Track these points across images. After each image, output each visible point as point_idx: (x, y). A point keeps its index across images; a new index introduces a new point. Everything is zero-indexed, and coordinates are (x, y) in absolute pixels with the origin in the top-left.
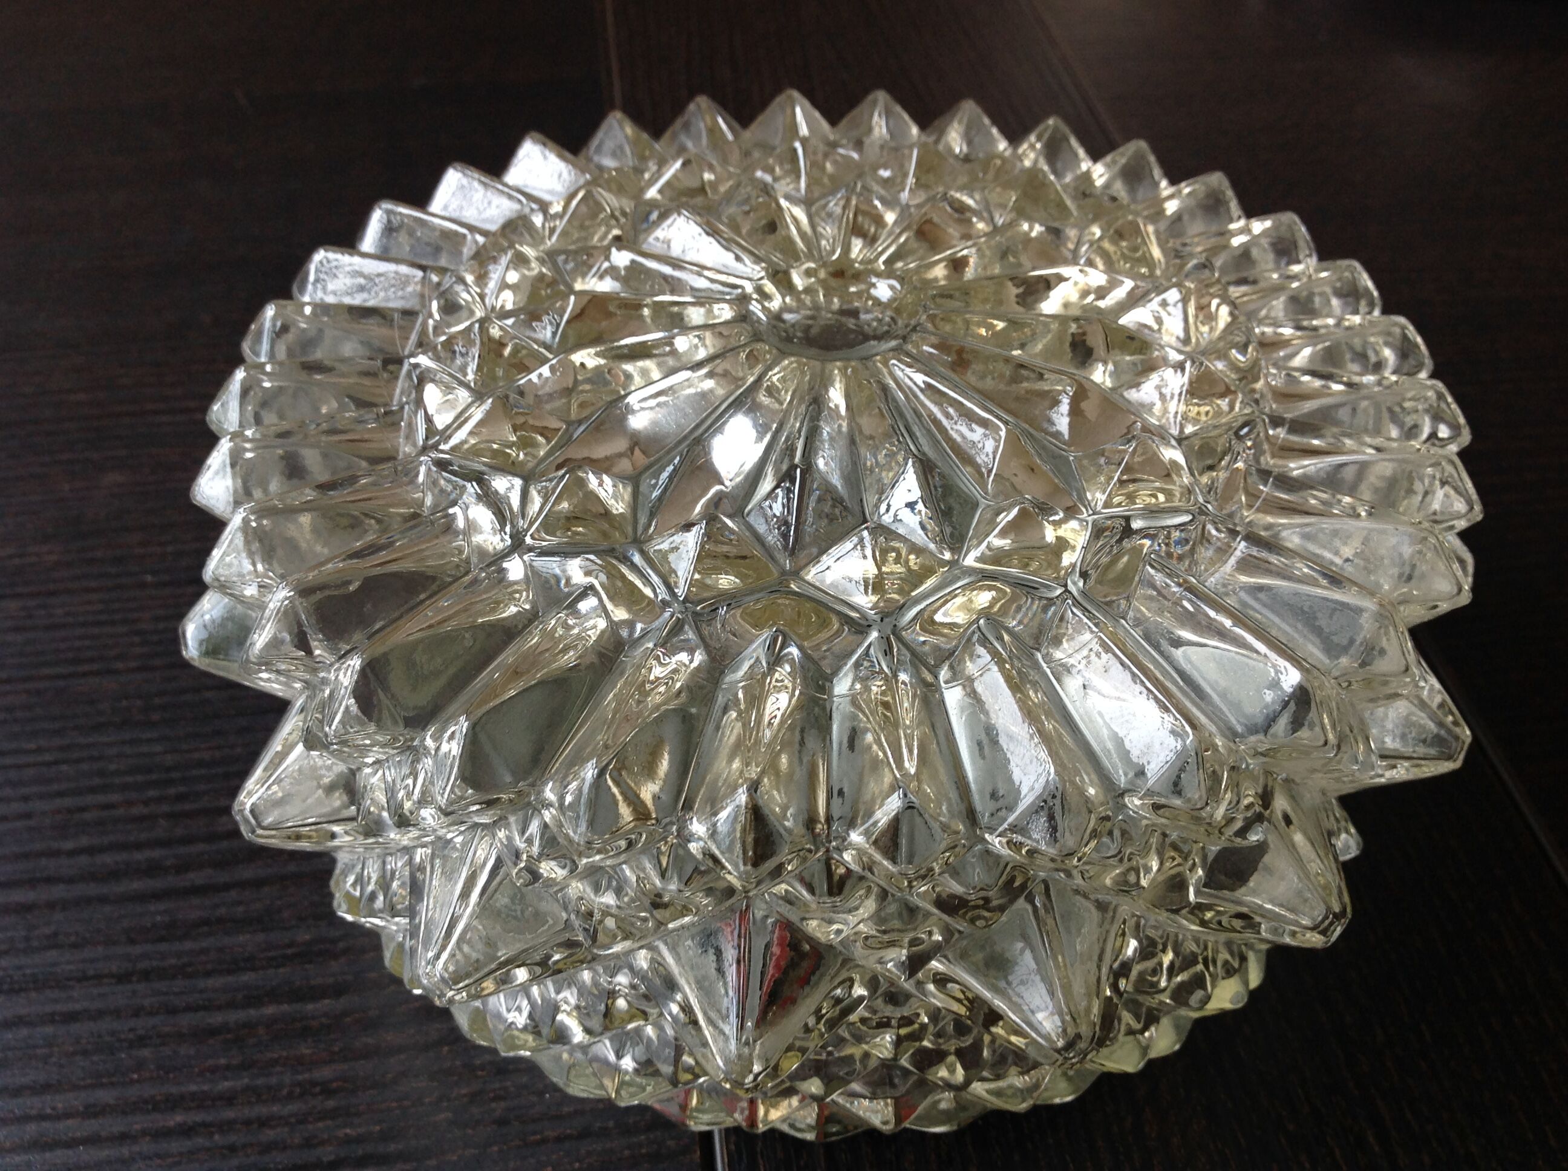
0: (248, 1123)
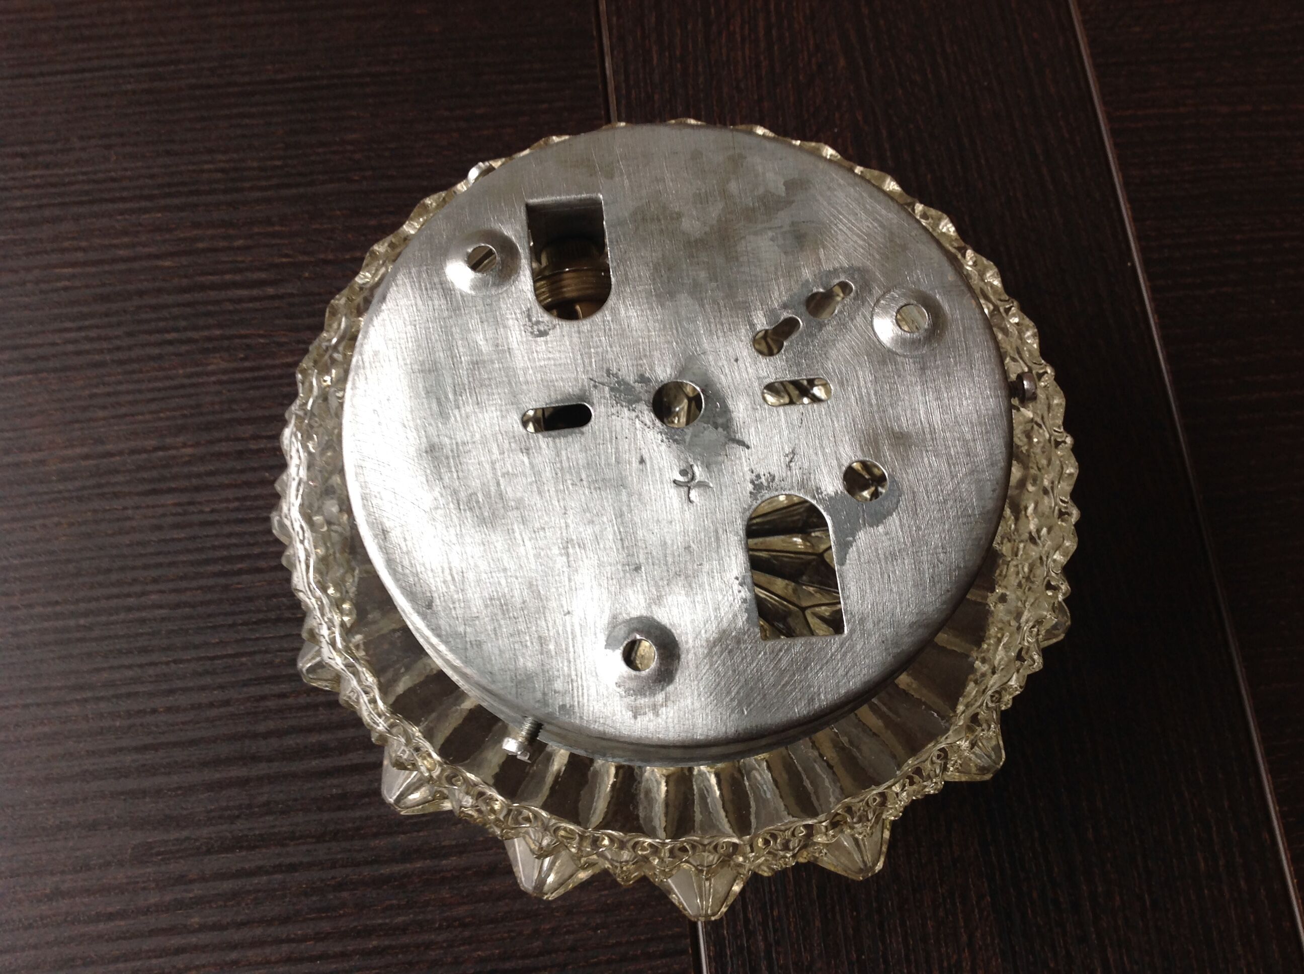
0: (418, 946)
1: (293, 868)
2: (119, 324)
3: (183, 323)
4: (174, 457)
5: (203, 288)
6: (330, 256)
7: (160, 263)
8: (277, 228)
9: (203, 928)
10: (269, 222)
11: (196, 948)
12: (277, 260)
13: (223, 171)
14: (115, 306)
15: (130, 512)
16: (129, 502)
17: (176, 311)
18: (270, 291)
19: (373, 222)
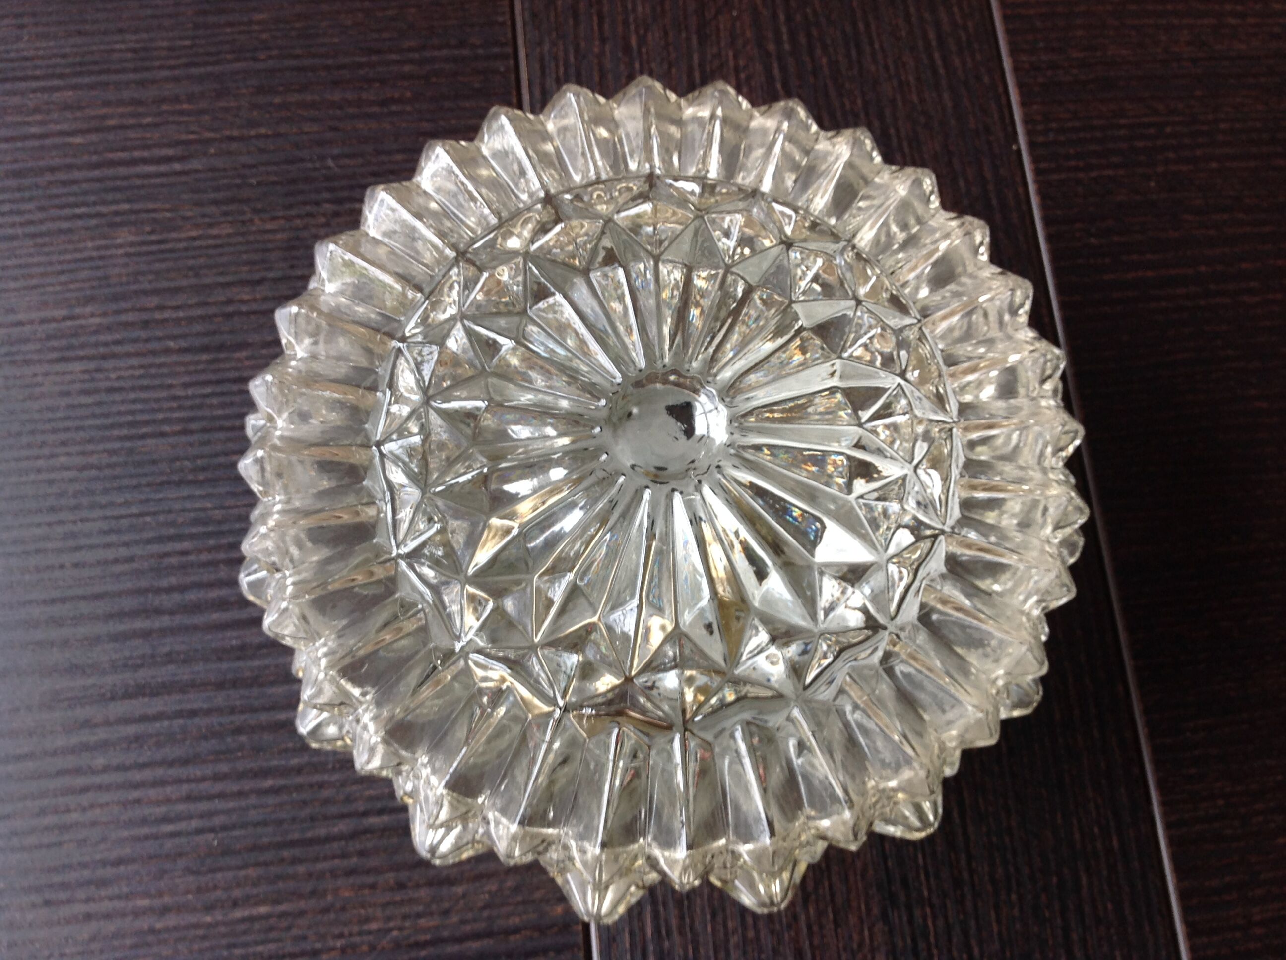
1: (193, 713)
2: (31, 199)
3: (92, 198)
4: (82, 327)
5: (112, 163)
6: (235, 133)
7: (71, 140)
8: (185, 106)
9: (106, 769)
10: (176, 99)
11: (100, 788)
12: (184, 137)
13: (134, 50)
14: (27, 182)
15: (40, 379)
16: (39, 369)
17: (85, 186)
18: (177, 166)
19: (277, 100)
